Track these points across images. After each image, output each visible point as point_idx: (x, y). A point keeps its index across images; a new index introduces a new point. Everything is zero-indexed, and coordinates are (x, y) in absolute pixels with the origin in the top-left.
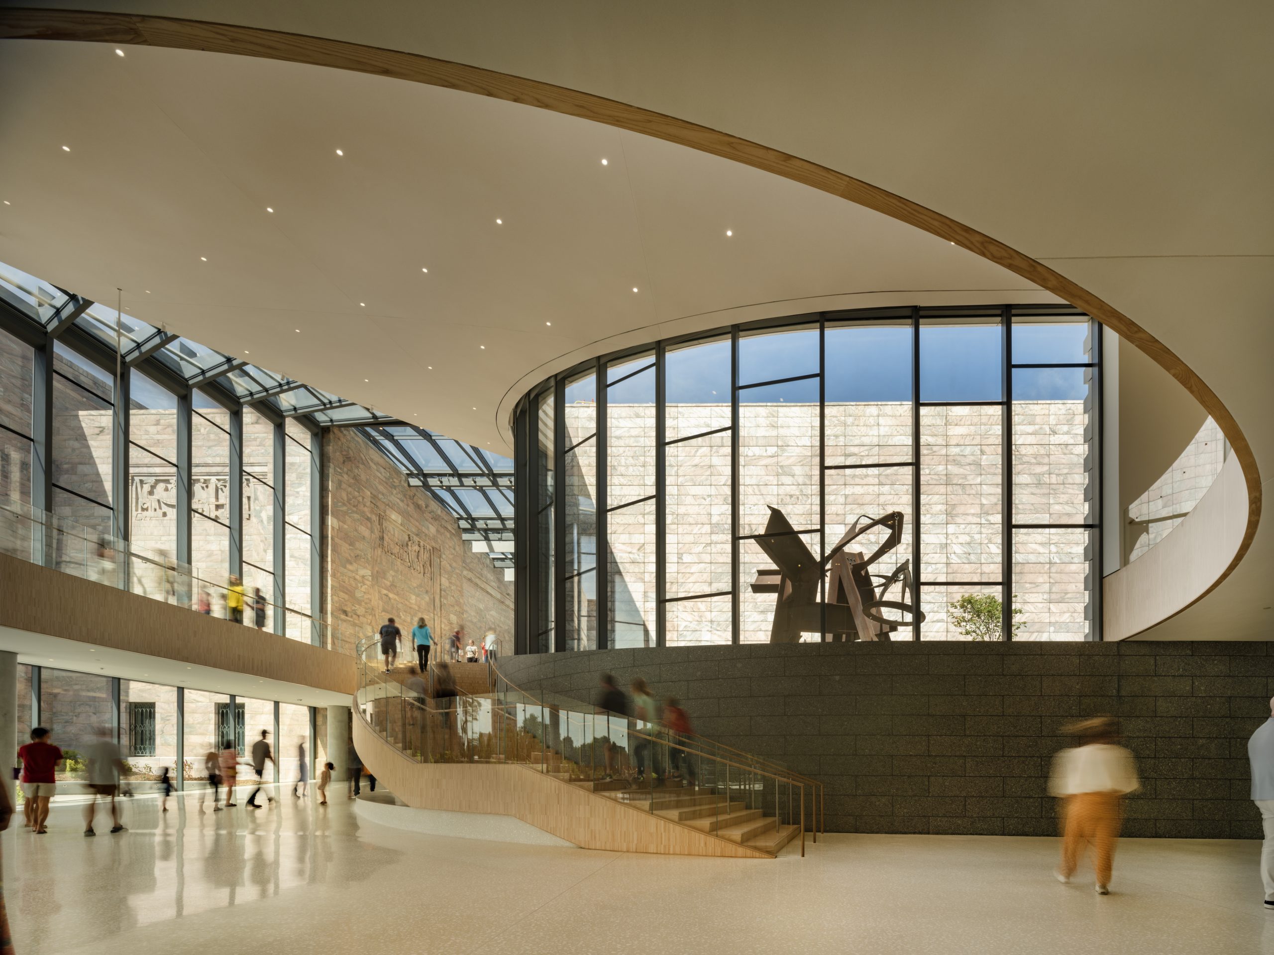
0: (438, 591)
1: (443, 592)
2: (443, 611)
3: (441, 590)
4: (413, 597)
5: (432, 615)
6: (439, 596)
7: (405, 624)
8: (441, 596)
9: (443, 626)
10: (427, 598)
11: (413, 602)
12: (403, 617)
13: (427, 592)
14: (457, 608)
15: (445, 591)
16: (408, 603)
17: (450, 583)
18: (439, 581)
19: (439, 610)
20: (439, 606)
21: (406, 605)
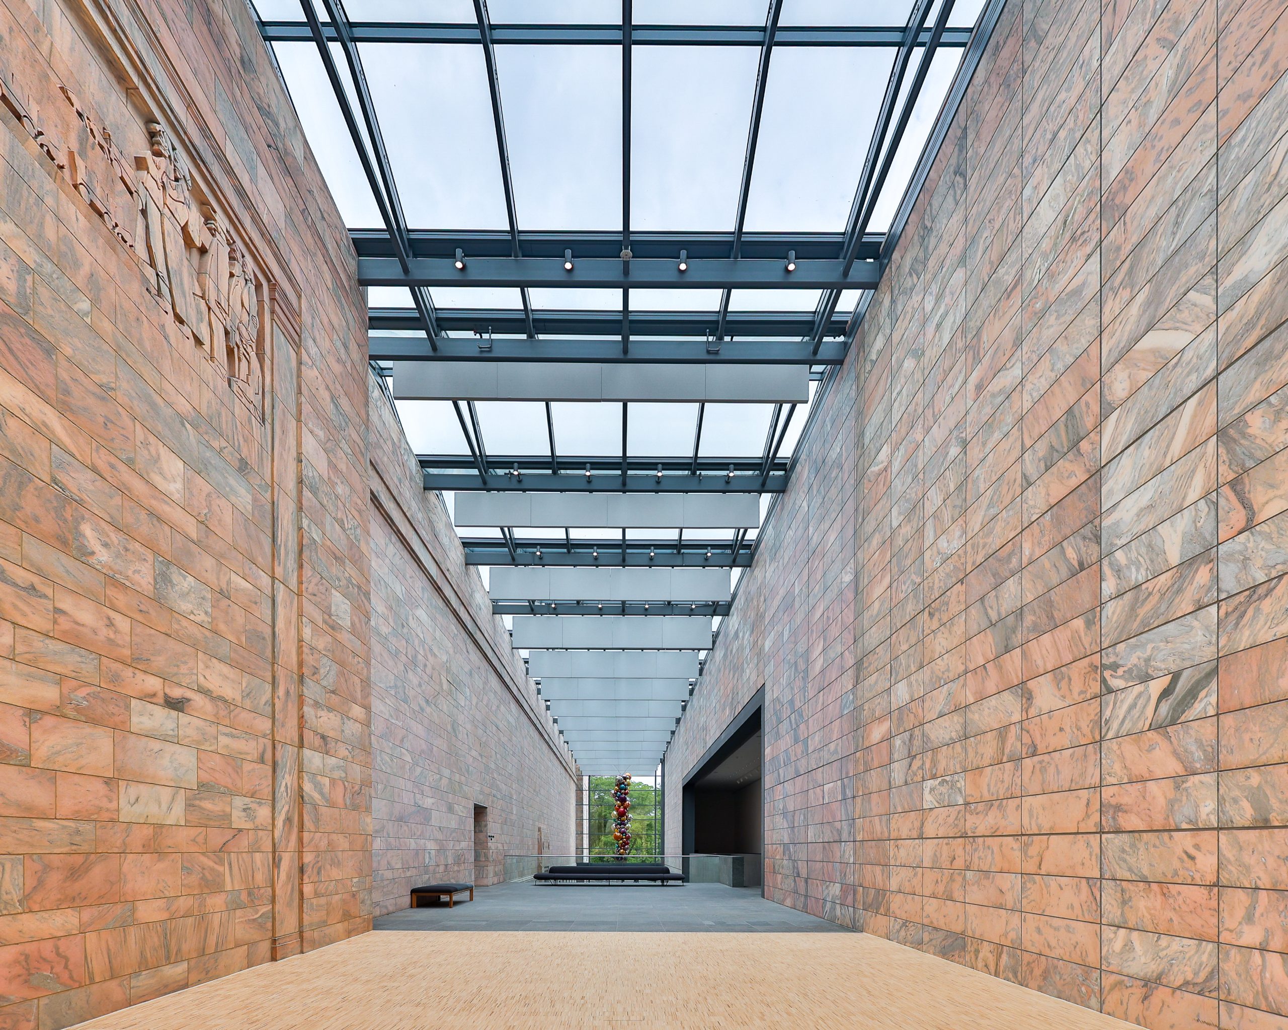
0: (291, 484)
1: (306, 493)
2: (307, 572)
3: (300, 482)
4: (174, 466)
5: (265, 580)
6: (292, 506)
7: (121, 599)
8: (300, 508)
9: (307, 632)
10: (244, 497)
11: (175, 488)
12: (103, 556)
13: (243, 467)
14: (351, 570)
15: (314, 491)
16: (138, 486)
17: (332, 466)
18: (292, 441)
19: (291, 564)
20: (292, 545)
21: (123, 490)
